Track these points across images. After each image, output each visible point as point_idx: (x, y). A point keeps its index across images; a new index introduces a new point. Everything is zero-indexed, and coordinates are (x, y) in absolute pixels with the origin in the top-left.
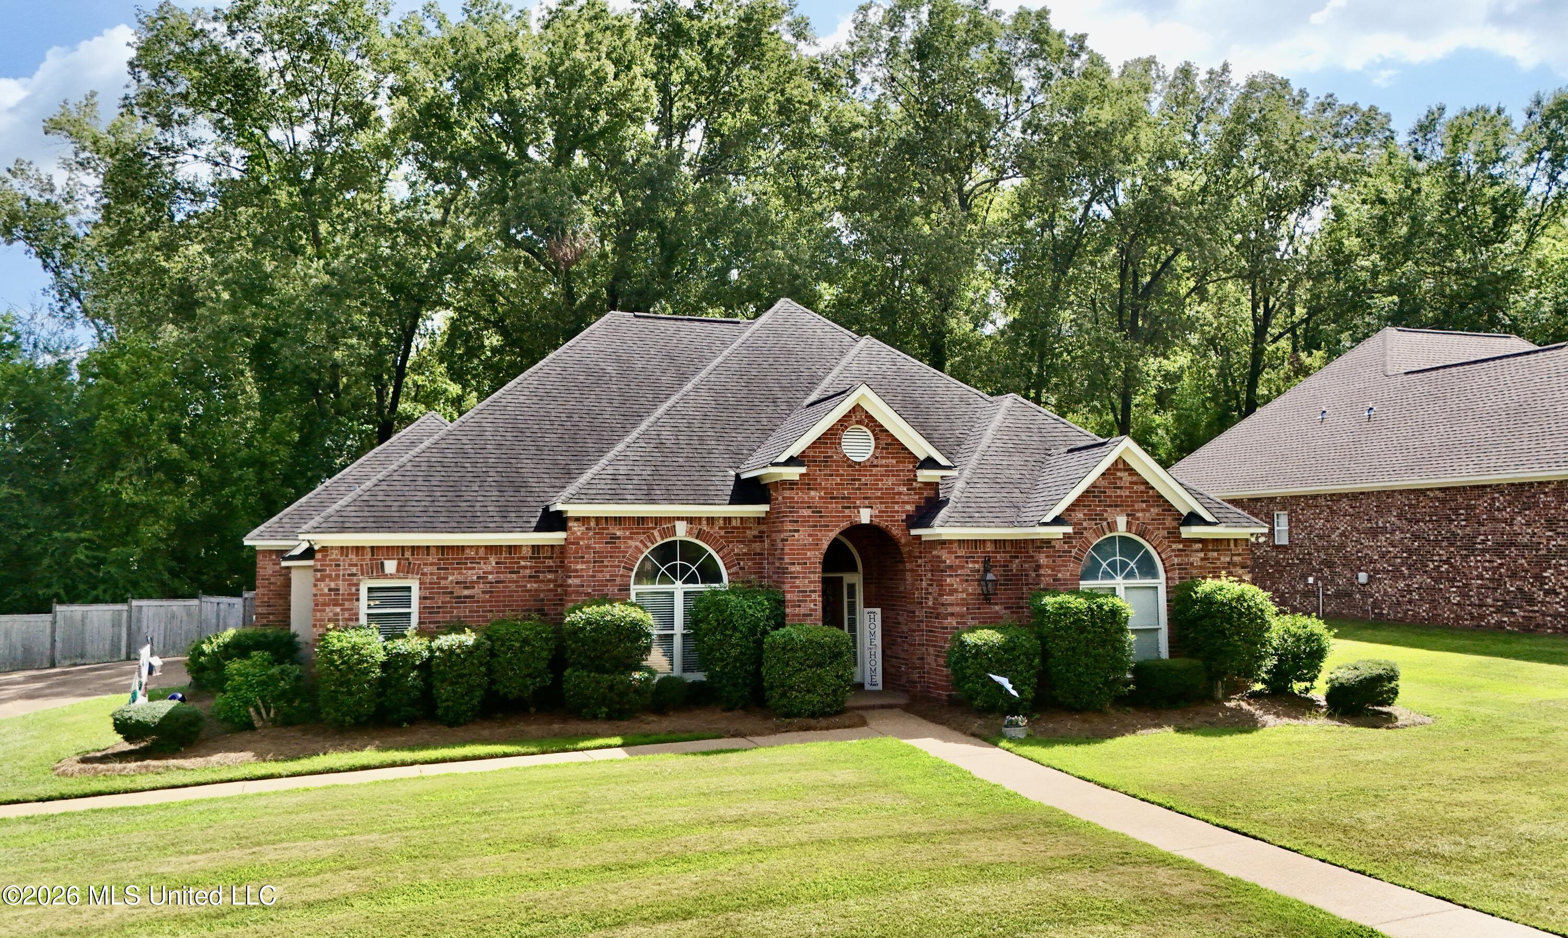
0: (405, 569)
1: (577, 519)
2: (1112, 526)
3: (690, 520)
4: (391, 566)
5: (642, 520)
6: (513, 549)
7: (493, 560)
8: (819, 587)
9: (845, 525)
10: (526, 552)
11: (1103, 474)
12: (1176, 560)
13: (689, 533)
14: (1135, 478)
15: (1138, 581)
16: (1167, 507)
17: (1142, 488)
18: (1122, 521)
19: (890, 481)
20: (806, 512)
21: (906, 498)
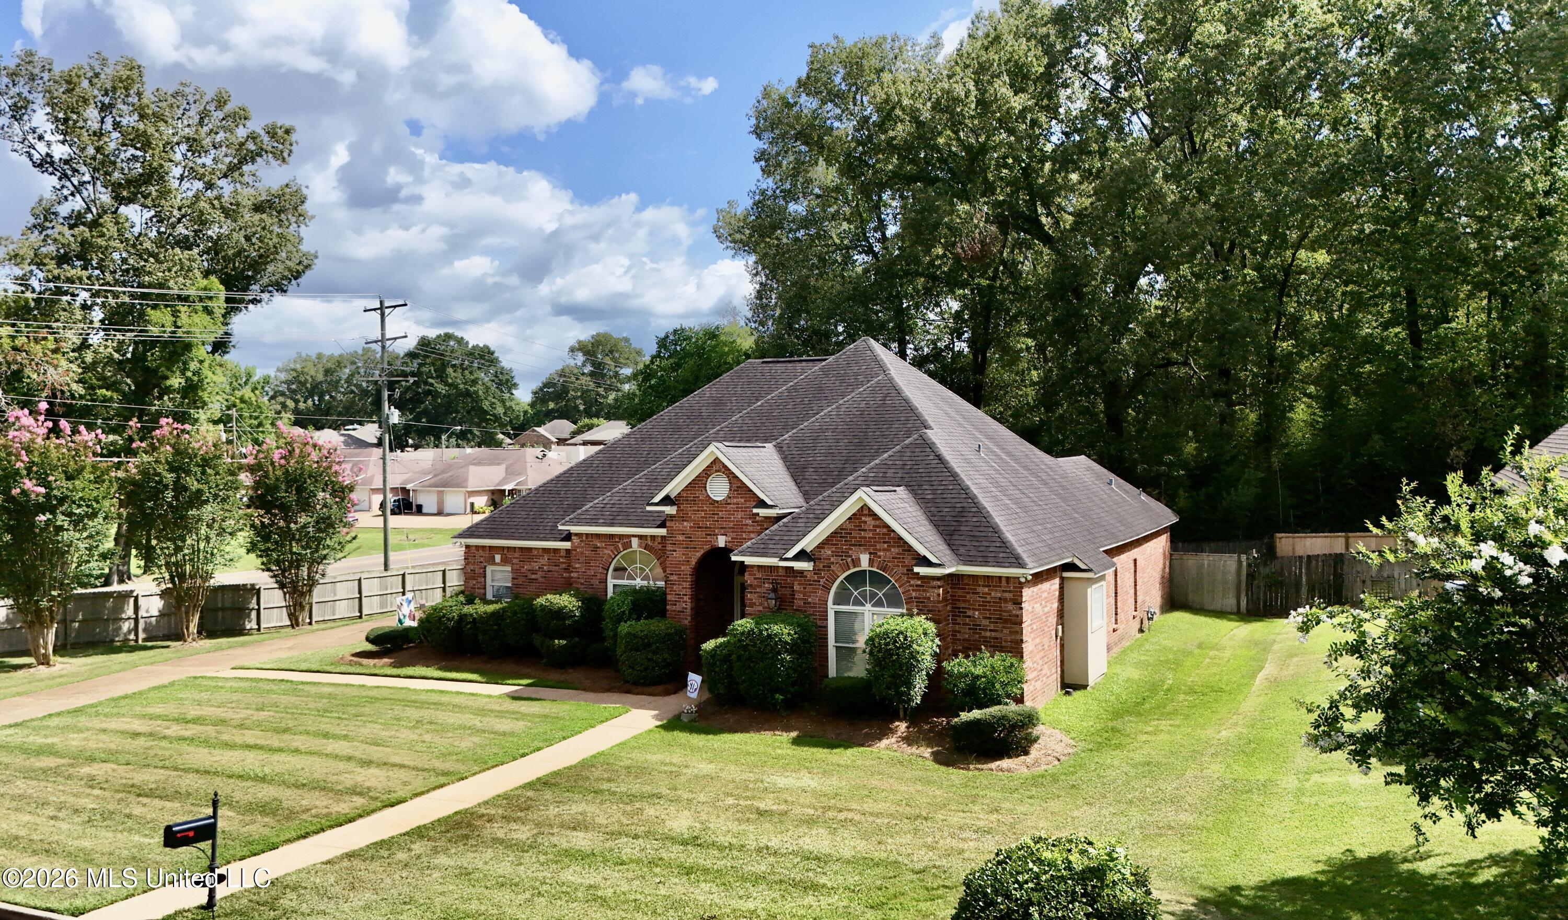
0: (505, 561)
1: (576, 535)
2: (856, 562)
3: (640, 537)
4: (498, 558)
5: (611, 536)
6: (556, 551)
7: (546, 557)
8: (689, 592)
9: (707, 547)
10: (563, 553)
11: (850, 518)
12: (914, 594)
13: (640, 546)
14: (878, 523)
15: (886, 609)
16: (909, 548)
17: (885, 530)
18: (865, 559)
19: (739, 515)
20: (681, 538)
21: (751, 529)
